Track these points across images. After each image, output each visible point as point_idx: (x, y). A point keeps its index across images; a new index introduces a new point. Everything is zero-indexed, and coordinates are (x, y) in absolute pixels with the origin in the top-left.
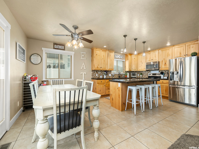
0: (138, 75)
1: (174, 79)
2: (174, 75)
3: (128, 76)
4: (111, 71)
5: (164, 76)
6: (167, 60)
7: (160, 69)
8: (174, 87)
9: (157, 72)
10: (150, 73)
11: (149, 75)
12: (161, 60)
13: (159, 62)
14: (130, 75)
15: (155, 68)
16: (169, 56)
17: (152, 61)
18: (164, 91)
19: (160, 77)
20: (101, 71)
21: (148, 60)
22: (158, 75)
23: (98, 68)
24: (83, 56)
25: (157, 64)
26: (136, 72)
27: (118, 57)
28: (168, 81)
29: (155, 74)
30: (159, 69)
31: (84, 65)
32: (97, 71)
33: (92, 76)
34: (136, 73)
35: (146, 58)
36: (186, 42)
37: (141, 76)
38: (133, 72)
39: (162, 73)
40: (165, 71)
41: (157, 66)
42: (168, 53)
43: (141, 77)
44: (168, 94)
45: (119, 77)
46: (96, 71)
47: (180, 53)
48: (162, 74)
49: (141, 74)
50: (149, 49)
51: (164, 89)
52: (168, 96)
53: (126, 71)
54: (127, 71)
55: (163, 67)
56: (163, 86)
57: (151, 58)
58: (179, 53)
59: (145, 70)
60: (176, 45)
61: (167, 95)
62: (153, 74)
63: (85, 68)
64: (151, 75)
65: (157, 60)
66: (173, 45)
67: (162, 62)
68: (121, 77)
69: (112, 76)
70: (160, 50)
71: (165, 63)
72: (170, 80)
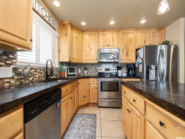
0: (80, 71)
4: (13, 53)
7: (120, 61)
9: (110, 66)
10: (100, 67)
12: (122, 48)
19: (117, 74)
21: (101, 44)
25: (117, 53)
29: (109, 70)
34: (76, 67)
35: (98, 42)
41: (117, 57)
42: (130, 39)
43: (86, 75)
45: (47, 76)
47: (145, 41)
57: (106, 42)
58: (143, 41)
59: (96, 62)
62: (106, 69)
64: (104, 71)
65: (116, 47)
67: (123, 50)
68: (52, 77)
69: (16, 77)
70: (120, 32)
71: (127, 53)
72: (147, 79)
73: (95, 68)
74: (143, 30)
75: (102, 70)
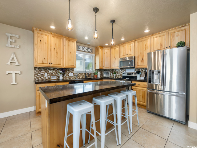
0: (112, 75)
1: (154, 82)
2: (154, 75)
3: (99, 76)
4: (73, 69)
5: (141, 76)
6: (145, 54)
7: (136, 66)
8: (153, 93)
9: (133, 71)
10: (125, 71)
11: (123, 75)
12: (138, 55)
13: (135, 57)
14: (102, 74)
15: (130, 65)
16: (147, 48)
17: (126, 56)
18: (141, 97)
19: (136, 77)
20: (54, 69)
21: (122, 54)
22: (133, 75)
23: (43, 64)
24: (13, 41)
25: (132, 60)
26: (109, 70)
27: (85, 49)
28: (145, 83)
29: (130, 74)
30: (134, 67)
31: (15, 58)
32: (46, 69)
33: (34, 77)
34: (109, 72)
35: (120, 53)
36: (169, 28)
37: (114, 75)
38: (106, 70)
39: (138, 72)
40: (141, 69)
41: (132, 63)
42: (146, 45)
43: (114, 77)
44: (146, 101)
45: (86, 77)
46: (44, 68)
47: (161, 45)
48: (139, 74)
49: (115, 73)
50: (123, 39)
51: (141, 94)
52: (145, 104)
53: (96, 70)
54: (98, 70)
55: (140, 64)
56: (140, 91)
57: (125, 52)
58: (159, 45)
59: (118, 68)
60: (156, 33)
61: (144, 102)
62: (128, 74)
63: (17, 64)
64: (126, 75)
65: (133, 55)
66: (152, 34)
67: (138, 57)
68: (88, 77)
69: (74, 77)
70: (136, 41)
71: (142, 59)
72: (149, 83)
73: (121, 72)
74: (160, 34)
75: (125, 74)
